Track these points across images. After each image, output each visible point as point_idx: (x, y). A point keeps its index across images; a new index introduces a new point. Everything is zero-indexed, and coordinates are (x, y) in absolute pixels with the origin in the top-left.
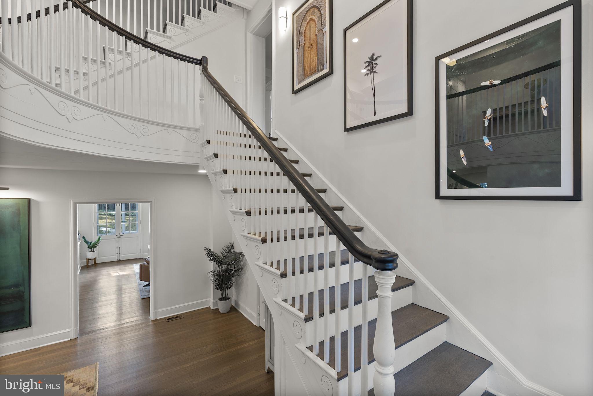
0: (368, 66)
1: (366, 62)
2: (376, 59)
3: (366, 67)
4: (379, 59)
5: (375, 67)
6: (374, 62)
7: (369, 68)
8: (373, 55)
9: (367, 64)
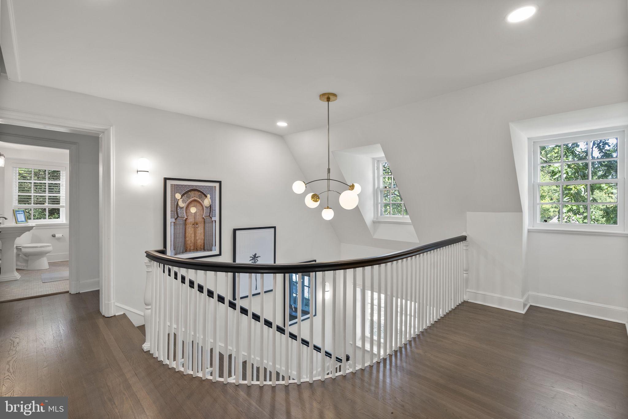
0: (252, 260)
1: (251, 257)
2: (257, 257)
3: (251, 260)
4: (259, 258)
5: (256, 262)
6: (256, 259)
7: (253, 261)
8: (256, 254)
9: (252, 258)
